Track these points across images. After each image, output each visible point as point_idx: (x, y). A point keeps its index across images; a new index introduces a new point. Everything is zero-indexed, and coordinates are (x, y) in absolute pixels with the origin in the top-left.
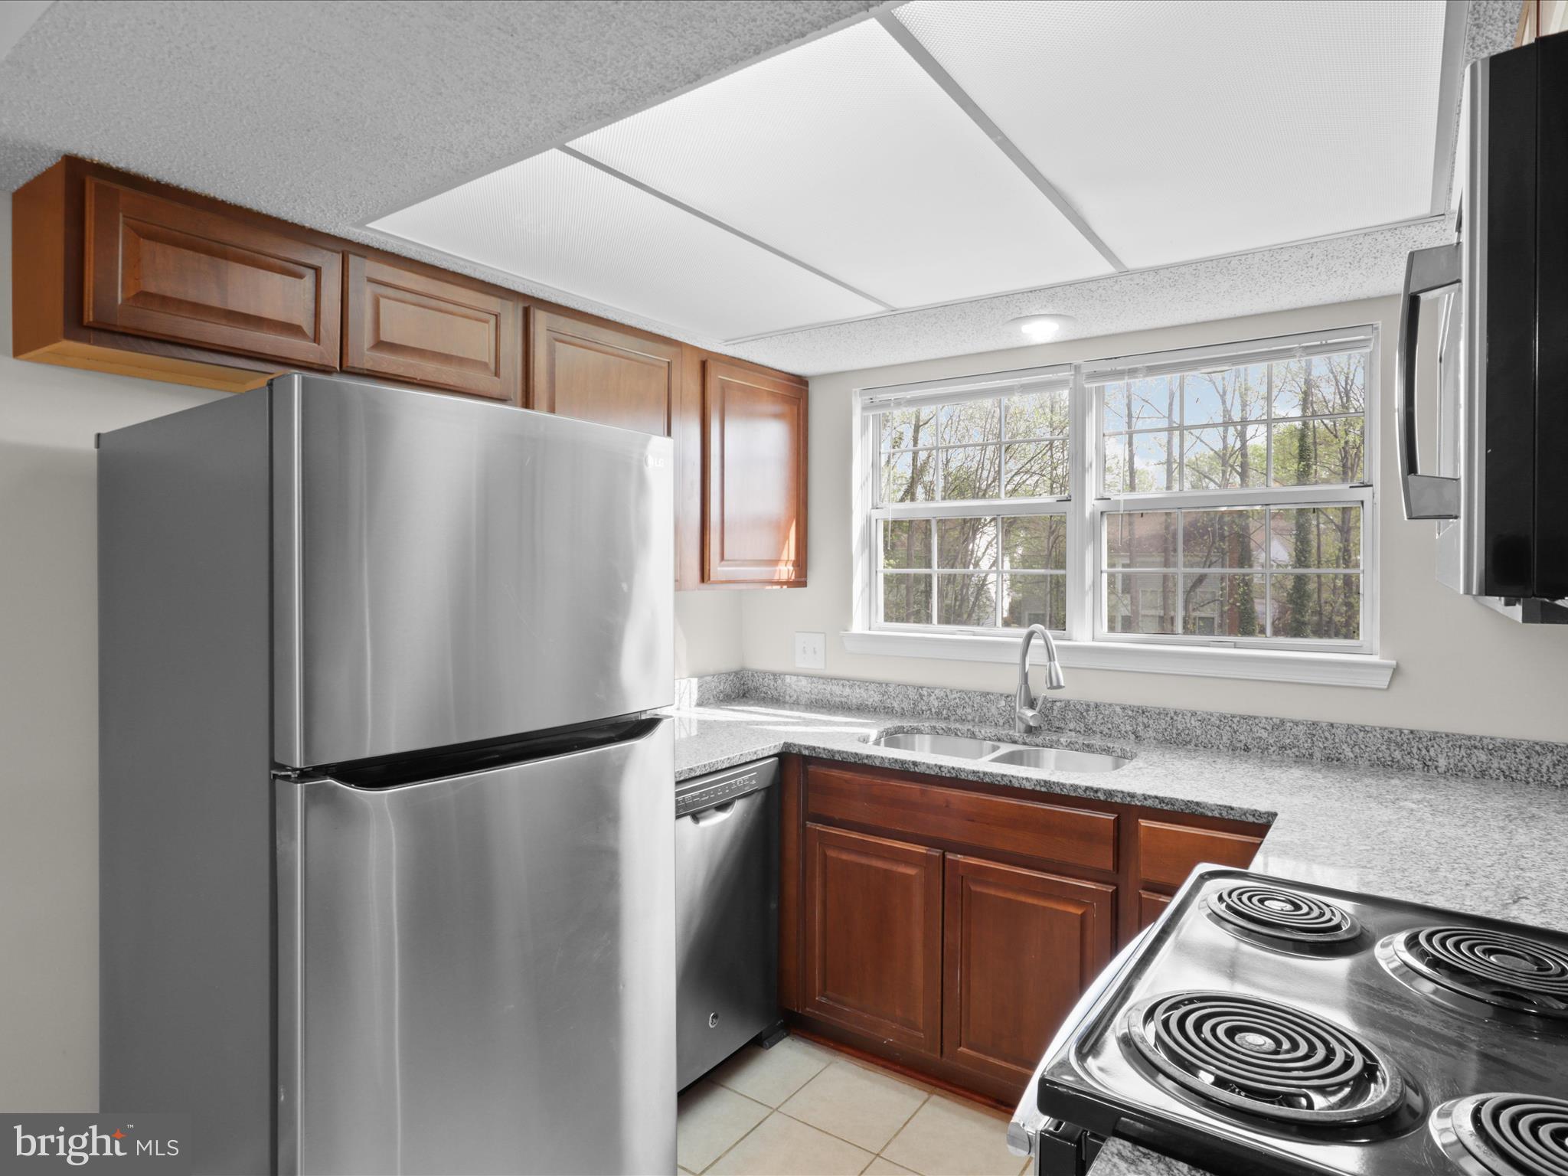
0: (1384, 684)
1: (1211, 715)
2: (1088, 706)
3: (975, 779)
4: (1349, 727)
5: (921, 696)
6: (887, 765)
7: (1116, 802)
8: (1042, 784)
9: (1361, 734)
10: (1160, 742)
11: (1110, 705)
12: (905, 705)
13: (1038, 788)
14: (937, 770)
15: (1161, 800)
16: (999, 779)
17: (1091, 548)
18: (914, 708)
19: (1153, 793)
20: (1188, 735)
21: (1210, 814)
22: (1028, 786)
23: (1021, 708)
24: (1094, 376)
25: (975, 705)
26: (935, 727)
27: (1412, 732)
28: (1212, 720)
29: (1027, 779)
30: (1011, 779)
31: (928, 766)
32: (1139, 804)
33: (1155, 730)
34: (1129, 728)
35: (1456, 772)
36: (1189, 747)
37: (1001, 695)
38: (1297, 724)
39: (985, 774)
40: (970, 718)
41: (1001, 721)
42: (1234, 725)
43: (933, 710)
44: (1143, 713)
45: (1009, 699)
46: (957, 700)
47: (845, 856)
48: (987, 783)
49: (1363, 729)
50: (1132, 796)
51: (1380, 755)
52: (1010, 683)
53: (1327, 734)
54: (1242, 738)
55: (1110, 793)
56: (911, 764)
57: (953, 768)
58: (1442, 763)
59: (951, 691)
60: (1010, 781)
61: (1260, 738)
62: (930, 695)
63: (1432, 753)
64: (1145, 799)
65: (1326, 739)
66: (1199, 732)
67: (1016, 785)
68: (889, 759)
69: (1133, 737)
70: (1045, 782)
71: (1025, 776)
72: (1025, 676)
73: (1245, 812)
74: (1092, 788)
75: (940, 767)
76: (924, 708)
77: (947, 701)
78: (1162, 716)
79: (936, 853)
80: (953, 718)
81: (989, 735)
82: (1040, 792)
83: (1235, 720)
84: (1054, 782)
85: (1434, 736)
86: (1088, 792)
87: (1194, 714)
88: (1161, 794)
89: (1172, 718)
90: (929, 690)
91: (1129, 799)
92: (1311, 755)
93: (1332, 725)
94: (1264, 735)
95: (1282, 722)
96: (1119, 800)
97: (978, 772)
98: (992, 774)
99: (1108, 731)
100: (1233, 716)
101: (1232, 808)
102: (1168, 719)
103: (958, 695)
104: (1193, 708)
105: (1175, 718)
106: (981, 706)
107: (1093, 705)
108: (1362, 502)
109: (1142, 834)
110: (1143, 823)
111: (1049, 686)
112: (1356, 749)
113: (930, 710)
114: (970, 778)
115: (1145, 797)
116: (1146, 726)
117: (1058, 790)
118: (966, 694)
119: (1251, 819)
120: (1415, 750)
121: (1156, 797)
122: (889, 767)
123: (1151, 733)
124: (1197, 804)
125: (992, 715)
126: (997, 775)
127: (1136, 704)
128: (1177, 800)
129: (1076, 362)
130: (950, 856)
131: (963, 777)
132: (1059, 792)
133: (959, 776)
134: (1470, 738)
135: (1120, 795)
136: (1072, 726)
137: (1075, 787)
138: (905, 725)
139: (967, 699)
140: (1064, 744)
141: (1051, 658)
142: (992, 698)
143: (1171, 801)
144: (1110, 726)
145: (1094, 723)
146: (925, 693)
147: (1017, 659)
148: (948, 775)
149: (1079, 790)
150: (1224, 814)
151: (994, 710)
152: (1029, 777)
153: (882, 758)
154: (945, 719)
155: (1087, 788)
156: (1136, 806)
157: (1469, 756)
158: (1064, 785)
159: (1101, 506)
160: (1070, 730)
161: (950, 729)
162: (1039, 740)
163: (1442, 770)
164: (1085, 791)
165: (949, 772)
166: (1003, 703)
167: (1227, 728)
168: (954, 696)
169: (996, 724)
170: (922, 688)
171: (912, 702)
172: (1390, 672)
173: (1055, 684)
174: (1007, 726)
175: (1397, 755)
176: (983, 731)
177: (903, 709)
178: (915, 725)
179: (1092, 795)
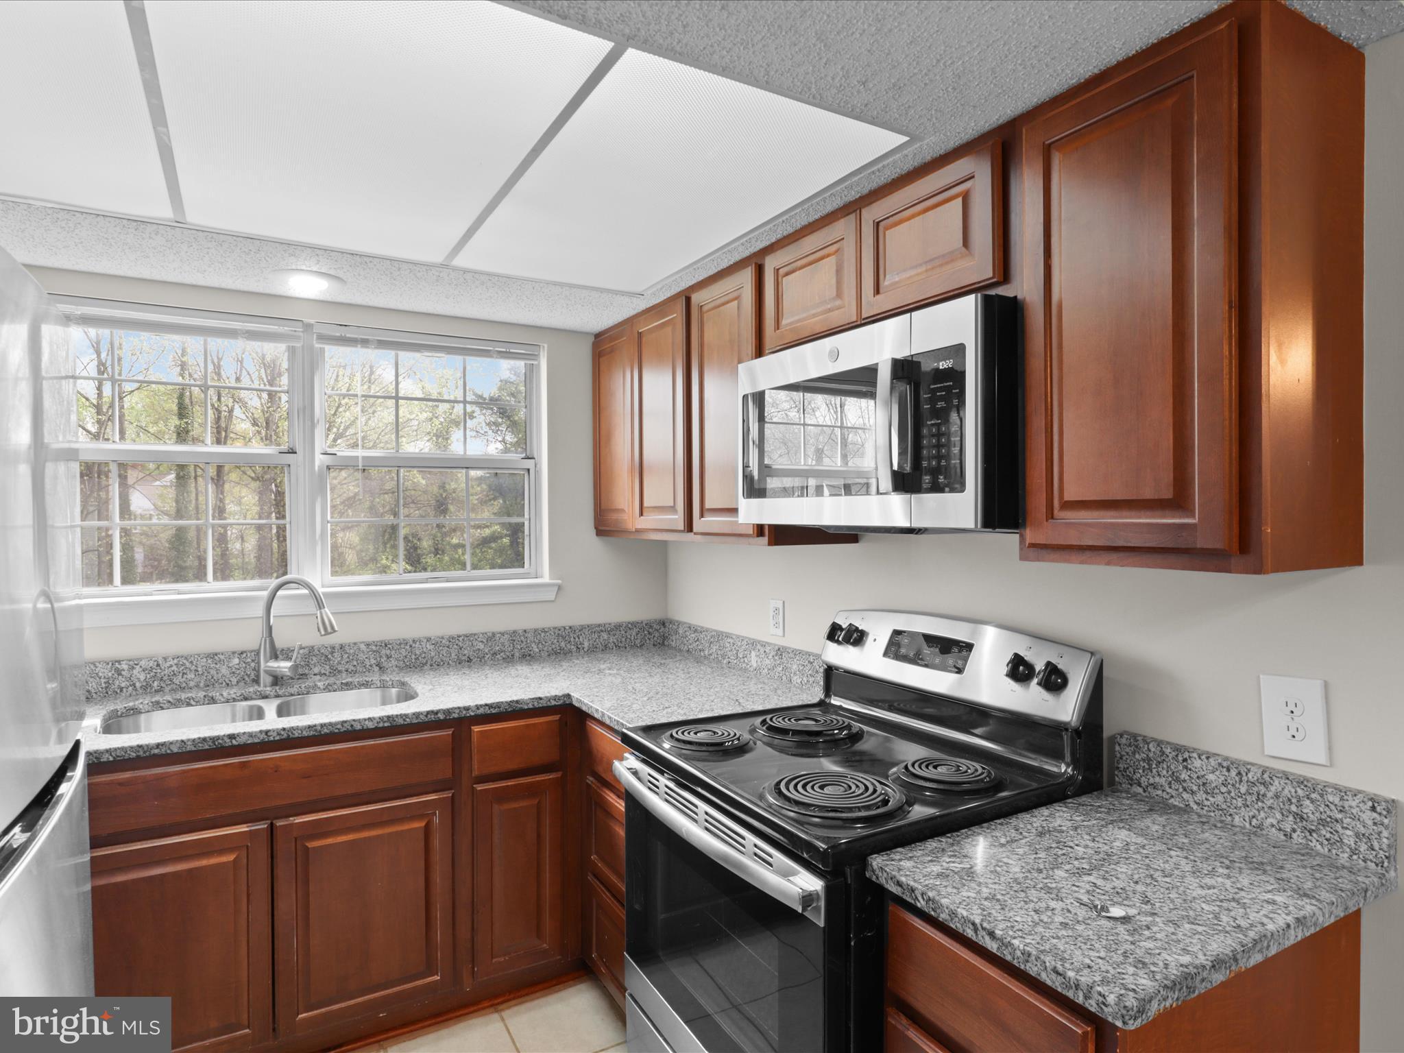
0: (552, 597)
1: (443, 638)
2: (334, 648)
3: (312, 733)
4: (536, 630)
5: (119, 672)
6: (190, 748)
7: (454, 718)
8: (385, 719)
9: (543, 634)
10: (401, 669)
11: (355, 644)
12: (93, 686)
13: (381, 725)
14: (263, 736)
15: (490, 706)
16: (339, 726)
17: (319, 499)
18: (106, 688)
19: (483, 702)
20: (425, 658)
21: (526, 707)
22: (370, 725)
23: (266, 662)
24: (323, 338)
25: (199, 669)
26: (158, 703)
27: (570, 628)
28: (444, 641)
29: (370, 719)
30: (353, 723)
31: (251, 735)
32: (473, 714)
33: (397, 660)
34: (373, 661)
35: (592, 650)
36: (426, 667)
37: (234, 653)
38: (503, 634)
39: (322, 725)
40: (192, 684)
41: (234, 680)
42: (460, 644)
43: (138, 685)
44: (386, 646)
45: (244, 655)
46: (174, 668)
47: (120, 878)
48: (326, 734)
49: (544, 631)
50: (467, 709)
51: (554, 646)
52: (250, 638)
53: (522, 638)
54: (466, 652)
55: (448, 712)
56: (226, 739)
57: (284, 729)
58: (586, 644)
59: (165, 659)
60: (352, 726)
61: (479, 649)
62: (133, 668)
63: (581, 640)
64: (478, 709)
65: (522, 642)
66: (433, 654)
67: (358, 727)
68: (194, 740)
69: (376, 669)
70: (388, 717)
71: (367, 717)
72: (270, 629)
73: (549, 699)
74: (432, 712)
75: (267, 732)
76: (123, 685)
77: (159, 671)
78: (402, 646)
79: (263, 826)
80: (167, 689)
81: (234, 696)
82: (384, 728)
83: (461, 639)
84: (397, 716)
85: (582, 628)
86: (429, 716)
87: (429, 640)
88: (489, 702)
89: (411, 646)
90: (131, 663)
91: (464, 712)
92: (513, 655)
93: (525, 631)
94: (481, 646)
95: (494, 634)
96: (456, 716)
97: (315, 726)
98: (331, 724)
99: (353, 668)
100: (459, 636)
101: (540, 699)
102: (408, 647)
103: (176, 661)
104: (428, 634)
105: (414, 645)
106: (208, 669)
107: (337, 647)
108: (529, 470)
109: (475, 738)
110: (476, 729)
111: (323, 633)
112: (540, 646)
113: (134, 685)
114: (305, 734)
115: (478, 707)
116: (388, 657)
117: (401, 721)
118: (186, 658)
119: (553, 703)
120: (572, 639)
121: (486, 705)
122: (194, 749)
123: (394, 662)
124: (517, 702)
125: (223, 676)
126: (336, 724)
127: (378, 640)
128: (502, 702)
129: (306, 320)
130: (279, 823)
131: (297, 735)
132: (402, 722)
133: (291, 736)
134: (599, 625)
135: (457, 711)
136: (316, 670)
137: (417, 715)
138: (118, 708)
139: (187, 664)
140: (322, 687)
141: (320, 606)
142: (222, 657)
143: (498, 705)
144: (355, 663)
145: (339, 663)
146: (125, 667)
147: (259, 611)
148: (277, 738)
149: (421, 716)
150: (536, 704)
151: (224, 670)
152: (371, 716)
153: (182, 741)
154: (156, 691)
155: (428, 713)
156: (471, 716)
157: (599, 636)
158: (406, 715)
159: (327, 460)
160: (315, 675)
161: (179, 700)
162: (294, 690)
163: (585, 650)
164: (426, 716)
165: (279, 734)
166: (236, 661)
167: (455, 646)
168: (168, 664)
169: (228, 684)
170: (119, 662)
171: (103, 681)
172: (556, 588)
173: (329, 630)
174: (242, 684)
175: (563, 644)
176: (225, 694)
177: (88, 691)
178: (131, 704)
179: (432, 717)
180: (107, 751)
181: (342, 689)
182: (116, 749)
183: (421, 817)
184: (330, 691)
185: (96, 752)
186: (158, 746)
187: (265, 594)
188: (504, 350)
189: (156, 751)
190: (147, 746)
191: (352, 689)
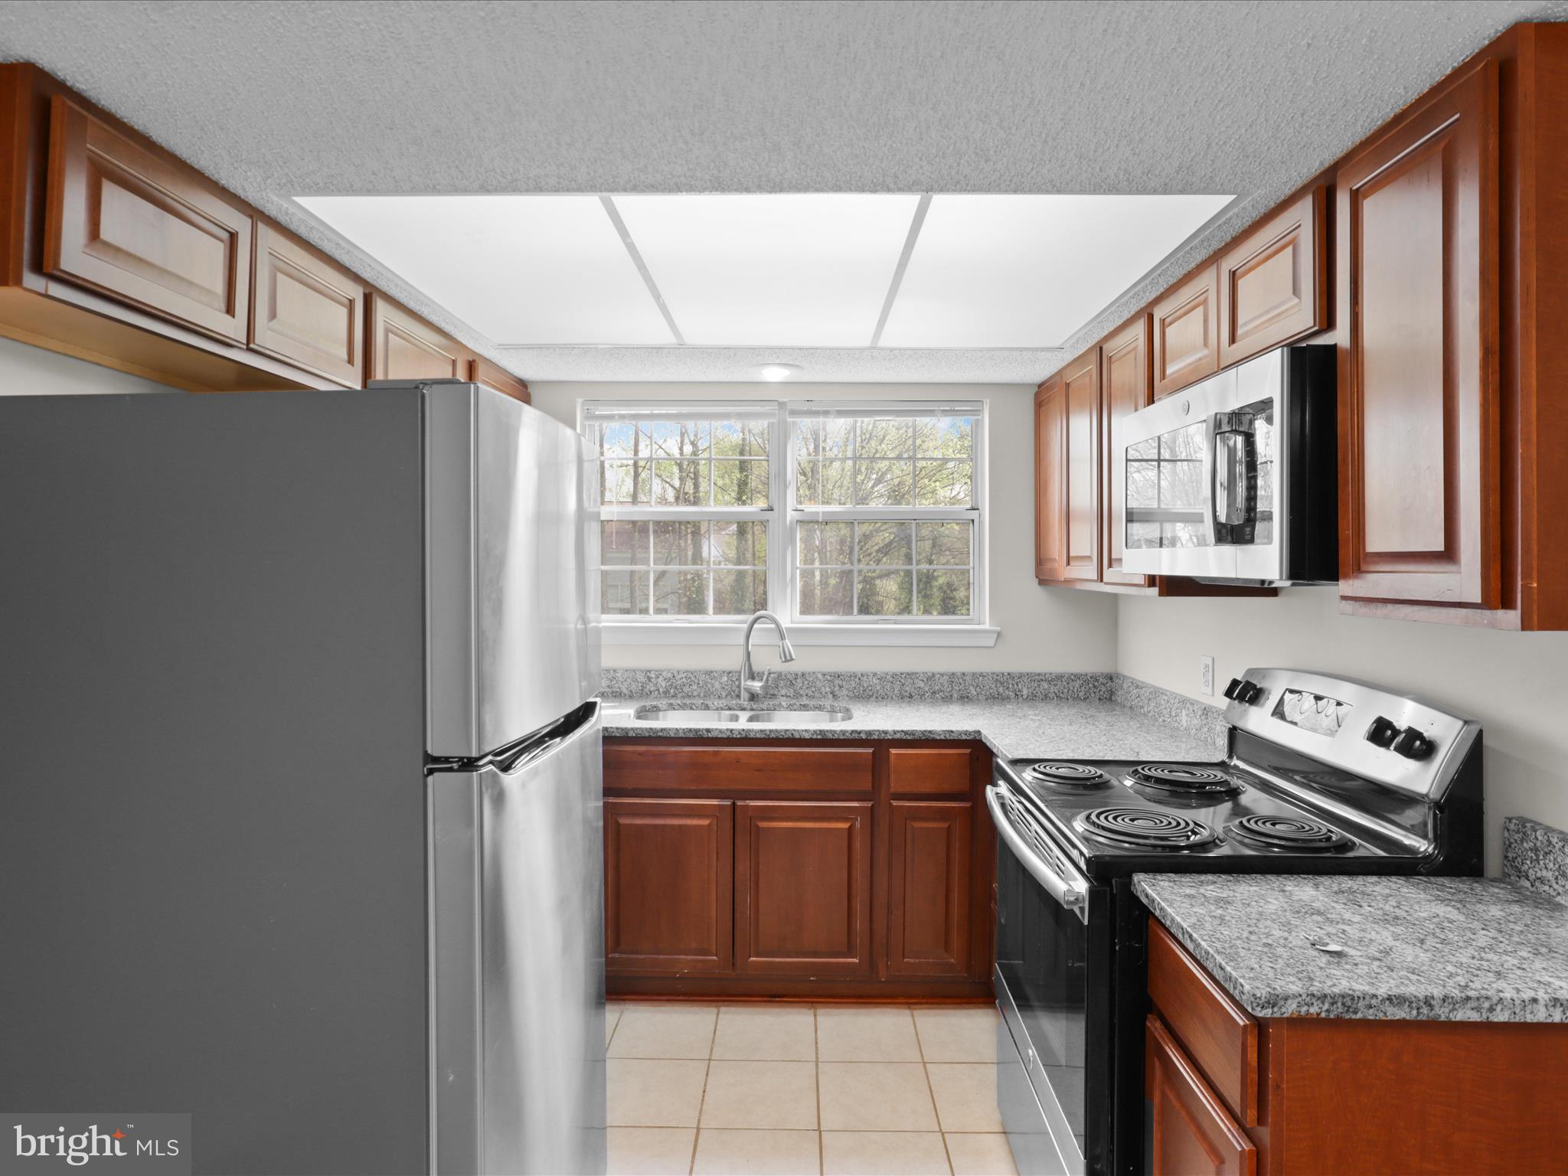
0: (992, 643)
1: (887, 674)
2: (797, 675)
3: (763, 736)
4: (974, 674)
5: (649, 679)
6: (681, 735)
7: (874, 739)
8: (818, 732)
9: (981, 678)
10: (851, 698)
11: (814, 673)
12: (634, 687)
13: (815, 737)
14: (729, 733)
15: (906, 733)
16: (783, 733)
17: (790, 549)
18: (642, 690)
19: (900, 729)
20: (871, 690)
21: (938, 738)
22: (807, 736)
23: (745, 681)
24: (793, 413)
25: (701, 682)
26: (672, 704)
27: (1009, 674)
28: (888, 677)
29: (806, 731)
30: (793, 732)
31: (721, 731)
32: (890, 738)
33: (848, 689)
34: (828, 690)
35: (1032, 698)
36: (872, 699)
37: (724, 672)
38: (942, 675)
39: (771, 731)
40: (695, 694)
41: (724, 694)
42: (902, 680)
43: (661, 690)
44: (839, 677)
45: (731, 675)
46: (684, 680)
47: (638, 821)
48: (773, 738)
49: (981, 675)
50: (886, 732)
51: (992, 691)
52: (733, 661)
53: (961, 680)
54: (908, 689)
55: (869, 733)
56: (704, 732)
57: (743, 730)
58: (1025, 692)
59: (678, 672)
60: (792, 734)
61: (920, 687)
62: (658, 677)
63: (1020, 686)
64: (895, 733)
65: (960, 684)
66: (878, 688)
67: (797, 736)
68: (684, 730)
69: (831, 696)
70: (821, 731)
71: (804, 728)
72: (749, 654)
73: (960, 733)
74: (856, 731)
75: (731, 731)
76: (652, 689)
77: (674, 681)
78: (852, 678)
79: (727, 803)
80: (679, 696)
81: (721, 705)
82: (817, 739)
83: (903, 676)
84: (827, 731)
85: (1021, 676)
86: (853, 735)
87: (875, 674)
88: (905, 729)
89: (859, 679)
90: (657, 673)
91: (883, 735)
92: (951, 696)
93: (964, 674)
94: (922, 685)
95: (934, 675)
96: (876, 737)
97: (765, 730)
98: (776, 731)
99: (812, 694)
100: (902, 674)
101: (952, 732)
102: (857, 680)
103: (685, 675)
104: (875, 670)
105: (862, 678)
106: (706, 683)
107: (800, 674)
108: (973, 521)
109: (892, 759)
110: (893, 751)
111: (783, 660)
112: (978, 688)
113: (658, 690)
114: (758, 736)
115: (895, 732)
116: (841, 687)
117: (830, 736)
118: (692, 673)
119: (964, 737)
120: (1010, 686)
121: (903, 731)
122: (684, 736)
123: (845, 692)
124: (930, 732)
125: (716, 689)
126: (781, 731)
127: (833, 671)
128: (916, 731)
129: (780, 400)
130: (739, 803)
131: (752, 736)
132: (831, 737)
133: (748, 736)
134: (1039, 674)
135: (877, 733)
136: (783, 692)
137: (844, 732)
138: (647, 704)
139: (693, 678)
140: (785, 706)
141: (782, 638)
142: (716, 675)
143: (913, 733)
144: (813, 689)
145: (801, 688)
146: (653, 676)
147: (742, 641)
148: (739, 736)
149: (847, 734)
150: (947, 736)
151: (717, 685)
152: (807, 728)
153: (677, 729)
154: (673, 696)
155: (853, 731)
156: (888, 739)
157: (1039, 686)
158: (835, 732)
159: (797, 516)
160: (782, 696)
161: (685, 704)
162: (764, 706)
163: (1025, 697)
164: (851, 734)
165: (740, 733)
166: (725, 679)
167: (898, 683)
168: (680, 677)
169: (719, 697)
170: (650, 671)
171: (640, 684)
172: (995, 635)
173: (788, 658)
174: (729, 697)
175: (1001, 690)
176: (716, 703)
177: (631, 691)
178: (655, 703)
179: (856, 736)
180: (632, 729)
181: (800, 710)
182: (637, 729)
183: (846, 820)
184: (791, 710)
185: (626, 729)
186: (662, 730)
187: (745, 626)
188: (949, 408)
189: (661, 734)
190: (655, 729)
191: (808, 711)
